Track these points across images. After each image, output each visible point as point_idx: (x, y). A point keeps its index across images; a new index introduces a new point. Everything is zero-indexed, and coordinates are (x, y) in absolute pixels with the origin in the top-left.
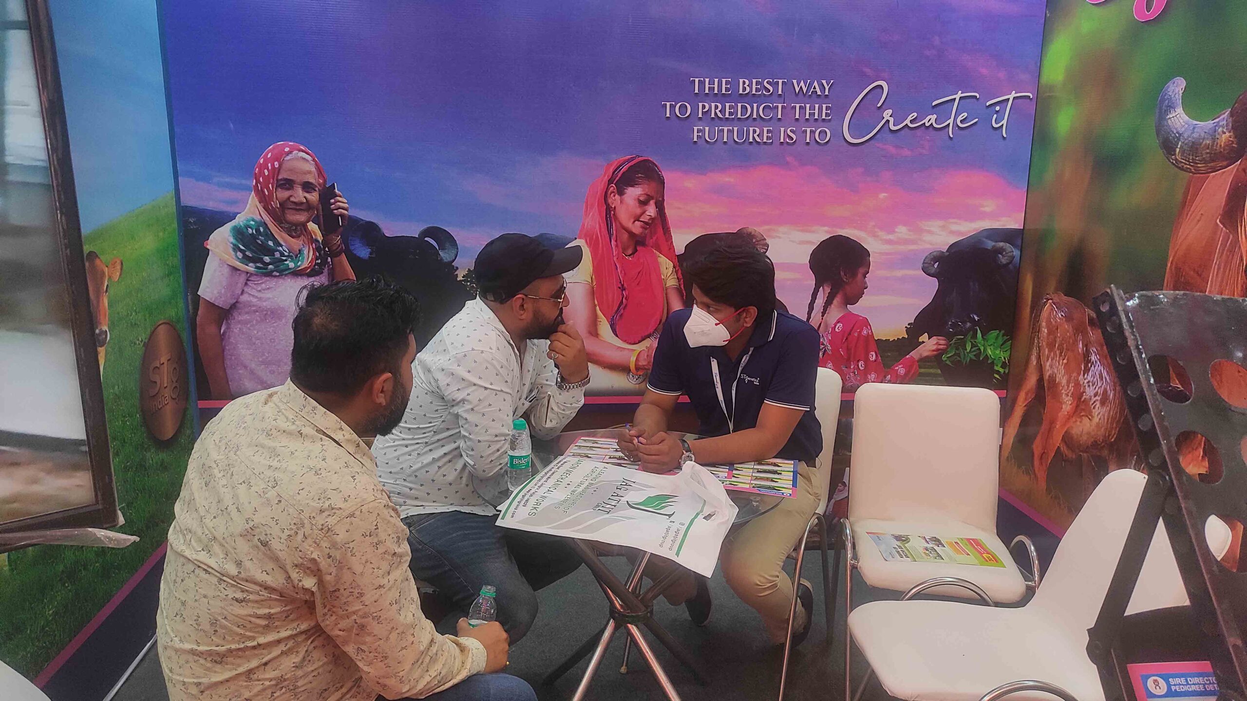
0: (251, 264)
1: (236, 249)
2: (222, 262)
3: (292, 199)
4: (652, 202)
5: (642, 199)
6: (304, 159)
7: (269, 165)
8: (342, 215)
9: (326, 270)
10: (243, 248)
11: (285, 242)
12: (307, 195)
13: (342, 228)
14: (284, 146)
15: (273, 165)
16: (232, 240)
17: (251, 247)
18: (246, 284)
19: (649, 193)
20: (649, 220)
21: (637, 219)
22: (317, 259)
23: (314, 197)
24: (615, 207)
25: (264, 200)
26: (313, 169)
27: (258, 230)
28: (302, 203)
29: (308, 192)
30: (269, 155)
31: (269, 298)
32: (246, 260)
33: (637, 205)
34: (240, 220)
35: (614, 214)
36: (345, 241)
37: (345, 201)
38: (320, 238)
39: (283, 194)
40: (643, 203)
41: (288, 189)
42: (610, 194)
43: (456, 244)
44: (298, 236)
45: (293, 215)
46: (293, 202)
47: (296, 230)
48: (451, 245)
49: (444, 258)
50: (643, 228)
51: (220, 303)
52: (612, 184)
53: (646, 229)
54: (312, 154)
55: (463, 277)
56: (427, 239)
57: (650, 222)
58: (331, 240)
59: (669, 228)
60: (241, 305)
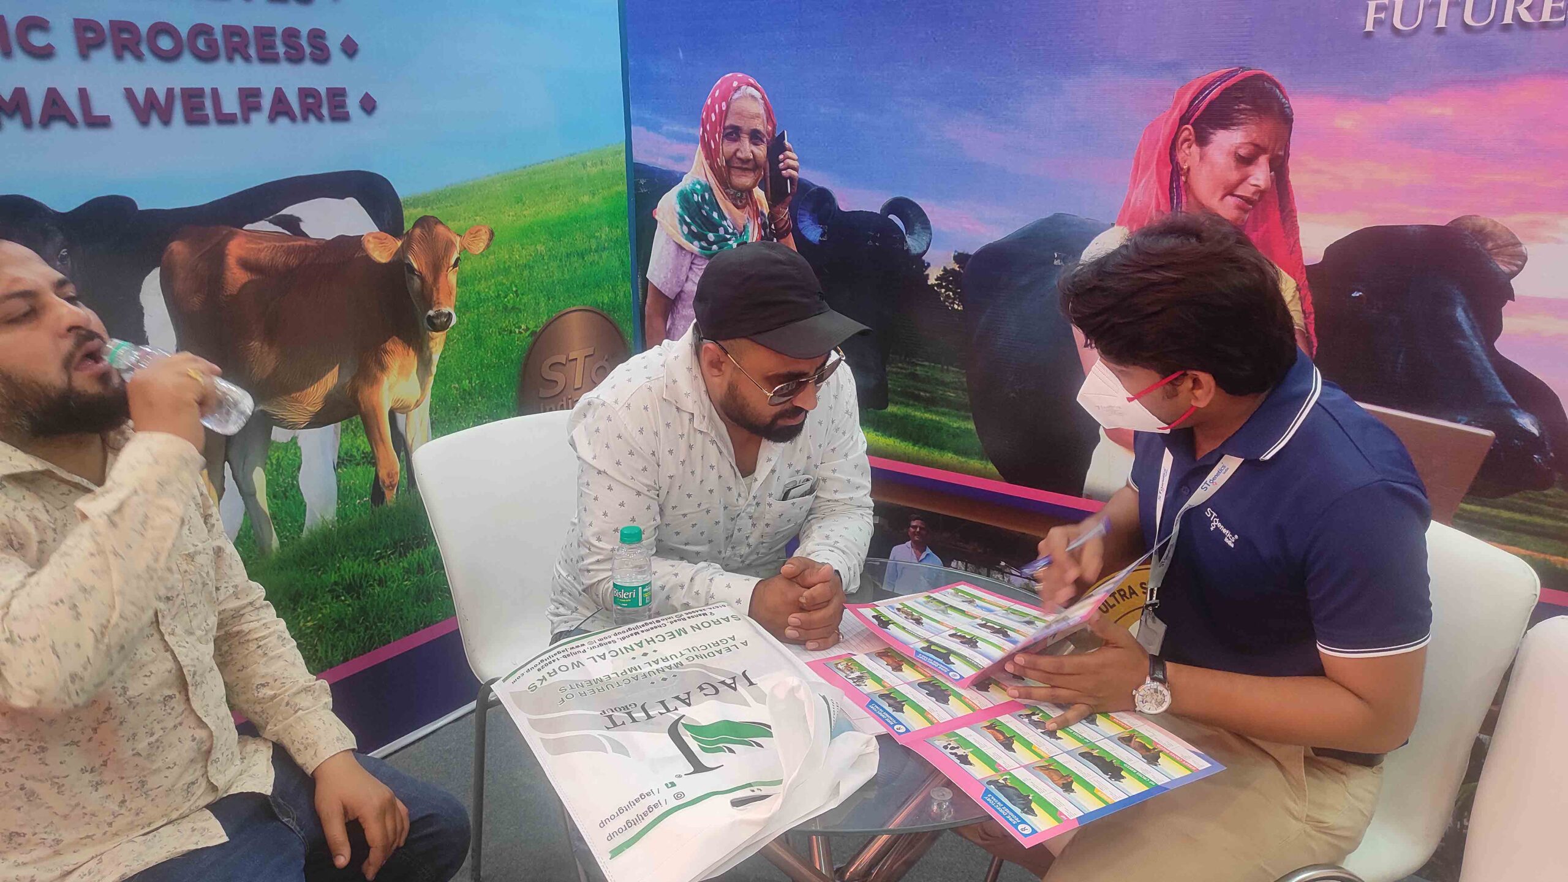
0: (696, 243)
1: (682, 221)
2: (669, 237)
3: (739, 154)
4: (1263, 160)
5: (1242, 152)
6: (753, 97)
7: (717, 106)
8: (791, 178)
10: (688, 220)
11: (730, 214)
12: (754, 148)
13: (790, 198)
14: (731, 80)
15: (720, 107)
16: (678, 209)
17: (697, 219)
18: (691, 268)
19: (1258, 142)
20: (1254, 194)
21: (1230, 191)
22: (762, 240)
23: (761, 151)
24: (1189, 169)
25: (711, 155)
26: (759, 108)
27: (703, 197)
28: (748, 160)
29: (756, 144)
30: (717, 94)
32: (693, 236)
33: (1233, 164)
34: (685, 184)
35: (1186, 182)
36: (794, 218)
37: (796, 157)
38: (766, 211)
39: (729, 148)
40: (1245, 161)
41: (735, 140)
42: (1182, 144)
43: (929, 228)
44: (744, 207)
45: (739, 176)
46: (739, 159)
47: (742, 198)
48: (922, 228)
49: (912, 248)
50: (1239, 208)
51: (666, 291)
52: (1188, 124)
53: (1246, 211)
54: (762, 90)
55: (936, 280)
56: (891, 217)
57: (1256, 197)
58: (779, 213)
59: (1293, 211)
60: (686, 296)
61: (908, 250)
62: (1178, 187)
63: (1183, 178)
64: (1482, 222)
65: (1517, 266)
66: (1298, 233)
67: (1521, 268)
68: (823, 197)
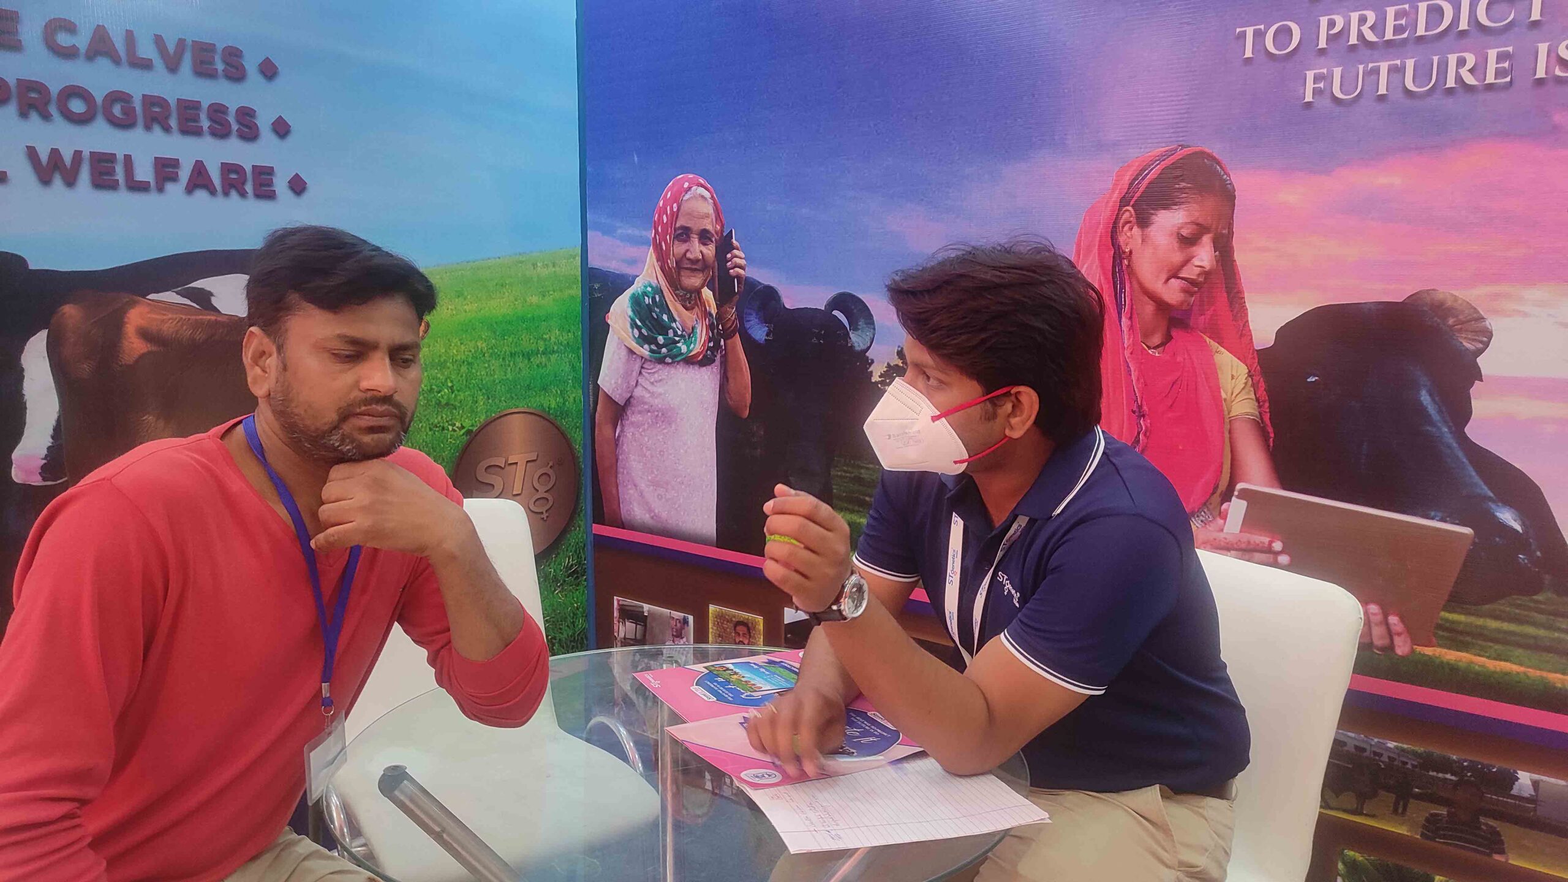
0: (646, 346)
1: (634, 325)
2: (621, 341)
3: (689, 255)
4: (1207, 239)
5: (1185, 232)
6: (703, 197)
7: (668, 208)
8: (738, 277)
9: (718, 356)
10: (639, 323)
11: (680, 316)
12: (703, 249)
13: (737, 296)
14: (683, 180)
15: (672, 208)
16: (630, 313)
17: (647, 322)
18: (640, 373)
19: (1200, 221)
20: (1199, 275)
21: (1174, 274)
22: (709, 342)
23: (710, 251)
24: (1131, 252)
25: (662, 257)
26: (709, 209)
27: (654, 299)
28: (698, 261)
29: (705, 244)
30: (668, 196)
31: (660, 394)
32: (643, 340)
33: (1176, 245)
34: (637, 288)
35: (1129, 266)
36: (740, 317)
37: (743, 256)
38: (714, 311)
39: (679, 249)
40: (1187, 241)
41: (685, 241)
42: (1123, 227)
43: (873, 323)
44: (693, 308)
45: (689, 277)
46: (689, 259)
47: (691, 299)
48: (866, 324)
49: (856, 345)
50: (1185, 291)
51: (616, 397)
52: (1128, 205)
53: (1191, 294)
54: (712, 190)
55: (880, 377)
56: (836, 313)
57: (1201, 279)
58: (726, 312)
59: (1240, 292)
60: (635, 401)
61: (852, 346)
62: (1121, 271)
63: (1126, 262)
64: (1441, 296)
65: (1481, 342)
66: (1246, 315)
67: (1487, 345)
68: (769, 295)
